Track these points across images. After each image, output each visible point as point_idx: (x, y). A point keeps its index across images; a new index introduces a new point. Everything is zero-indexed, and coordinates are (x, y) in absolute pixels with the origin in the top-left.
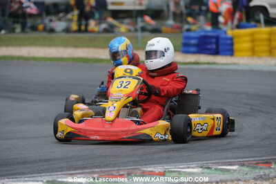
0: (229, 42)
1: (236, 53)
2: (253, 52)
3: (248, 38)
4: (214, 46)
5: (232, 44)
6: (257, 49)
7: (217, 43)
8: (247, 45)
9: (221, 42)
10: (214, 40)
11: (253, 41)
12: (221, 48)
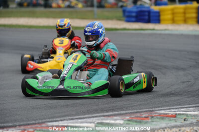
0: (157, 14)
1: (162, 22)
2: (173, 21)
3: (170, 12)
4: (147, 17)
5: (159, 16)
6: (176, 19)
7: (149, 16)
8: (169, 17)
9: (152, 14)
10: (147, 13)
11: (173, 14)
12: (152, 18)
